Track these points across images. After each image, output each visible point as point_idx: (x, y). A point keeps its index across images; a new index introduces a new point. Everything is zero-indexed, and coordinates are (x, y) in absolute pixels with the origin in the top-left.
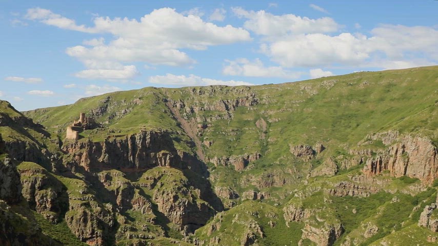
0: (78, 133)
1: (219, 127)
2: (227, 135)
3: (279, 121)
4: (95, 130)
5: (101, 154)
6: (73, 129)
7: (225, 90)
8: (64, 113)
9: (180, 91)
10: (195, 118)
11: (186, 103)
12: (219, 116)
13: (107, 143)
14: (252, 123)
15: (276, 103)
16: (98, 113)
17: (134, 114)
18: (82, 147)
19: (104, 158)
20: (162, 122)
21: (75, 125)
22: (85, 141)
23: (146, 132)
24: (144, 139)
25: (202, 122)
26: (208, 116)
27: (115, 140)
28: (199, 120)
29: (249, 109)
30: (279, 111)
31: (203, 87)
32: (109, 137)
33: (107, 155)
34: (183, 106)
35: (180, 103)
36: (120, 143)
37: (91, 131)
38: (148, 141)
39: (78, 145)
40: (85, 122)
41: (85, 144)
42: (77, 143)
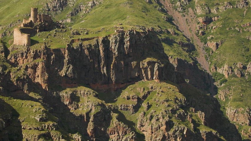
0: (29, 37)
1: (230, 21)
2: (243, 31)
4: (53, 32)
5: (63, 66)
6: (23, 31)
8: (8, 8)
10: (193, 8)
12: (230, 4)
13: (70, 49)
16: (55, 7)
17: (106, 8)
18: (36, 56)
19: (67, 71)
20: (145, 17)
21: (25, 25)
22: (40, 47)
23: (123, 33)
24: (121, 42)
25: (204, 14)
26: (213, 5)
27: (81, 45)
28: (199, 11)
32: (73, 41)
33: (71, 68)
36: (88, 49)
37: (48, 33)
38: (127, 44)
39: (30, 53)
40: (38, 20)
41: (40, 51)
42: (28, 50)
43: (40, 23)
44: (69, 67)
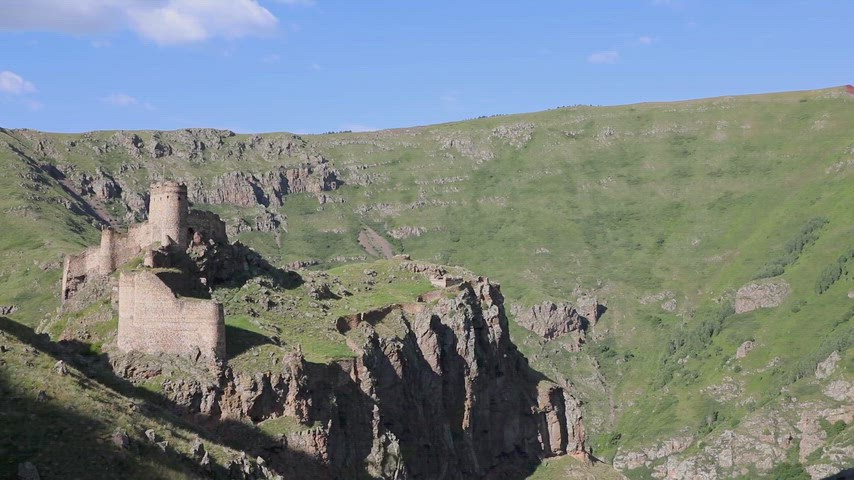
3: (422, 233)
7: (232, 143)
9: (89, 145)
11: (121, 182)
14: (348, 241)
15: (392, 185)
21: (158, 259)
22: (278, 361)
23: (469, 289)
24: (479, 324)
29: (321, 200)
30: (410, 207)
31: (160, 133)
33: (394, 443)
34: (115, 192)
35: (104, 181)
36: (397, 353)
38: (492, 331)
39: (233, 392)
40: (196, 237)
41: (281, 379)
42: (226, 378)
43: (205, 247)
44: (388, 442)
